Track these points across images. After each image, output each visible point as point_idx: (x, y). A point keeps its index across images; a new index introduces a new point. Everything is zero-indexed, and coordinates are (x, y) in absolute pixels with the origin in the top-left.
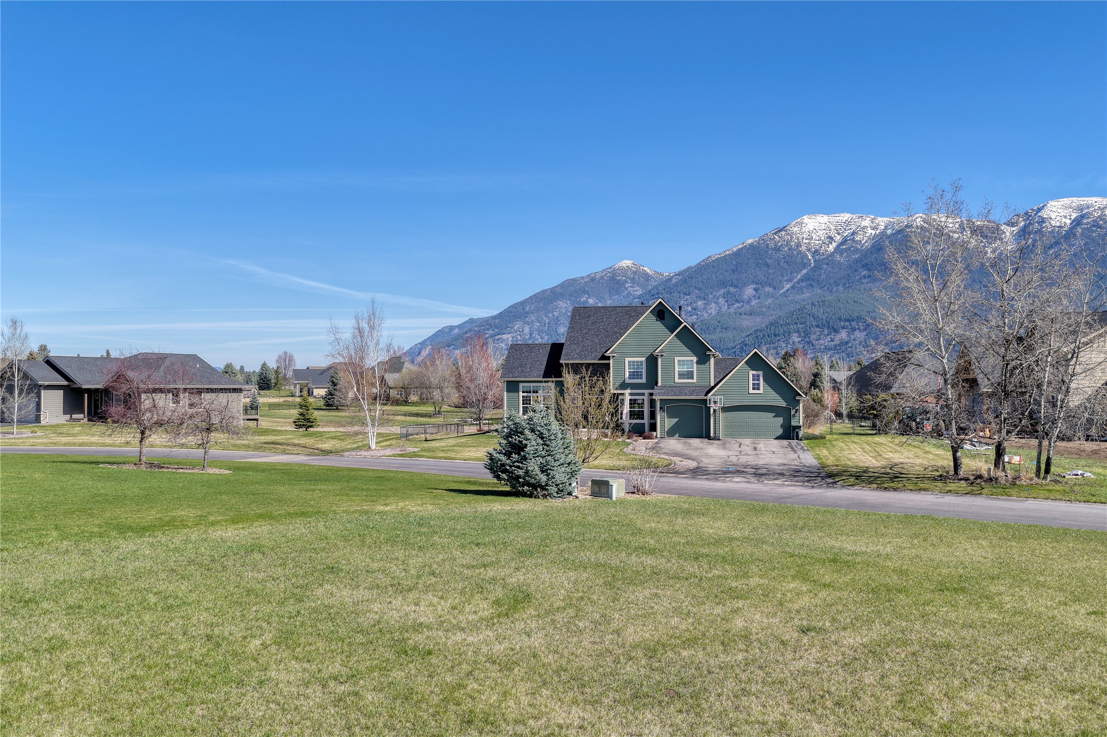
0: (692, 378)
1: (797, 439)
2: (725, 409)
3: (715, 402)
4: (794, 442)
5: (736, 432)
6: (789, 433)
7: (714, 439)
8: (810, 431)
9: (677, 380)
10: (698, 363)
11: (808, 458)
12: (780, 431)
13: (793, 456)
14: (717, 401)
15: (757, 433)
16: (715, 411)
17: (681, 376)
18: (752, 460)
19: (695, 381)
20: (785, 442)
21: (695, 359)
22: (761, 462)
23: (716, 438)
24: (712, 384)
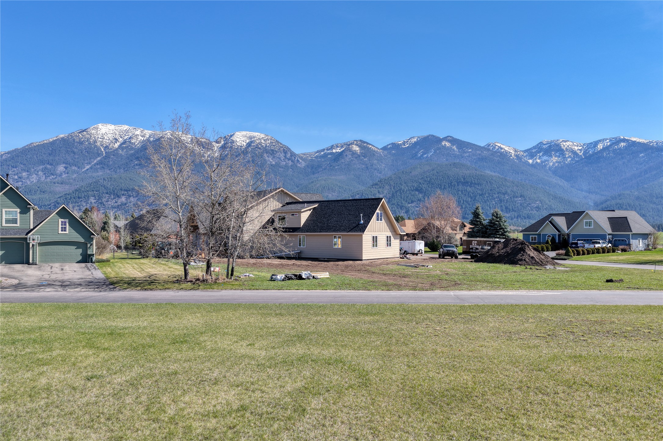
0: (16, 223)
1: (92, 262)
2: (41, 244)
3: (33, 240)
4: (89, 265)
5: (47, 259)
6: (86, 259)
7: (33, 264)
8: (100, 257)
9: (4, 224)
10: (20, 213)
11: (98, 274)
12: (80, 258)
13: (88, 273)
14: (34, 238)
15: (64, 260)
16: (33, 245)
17: (7, 221)
18: (60, 277)
19: (18, 225)
20: (83, 265)
21: (18, 210)
22: (66, 278)
23: (34, 264)
24: (32, 227)
